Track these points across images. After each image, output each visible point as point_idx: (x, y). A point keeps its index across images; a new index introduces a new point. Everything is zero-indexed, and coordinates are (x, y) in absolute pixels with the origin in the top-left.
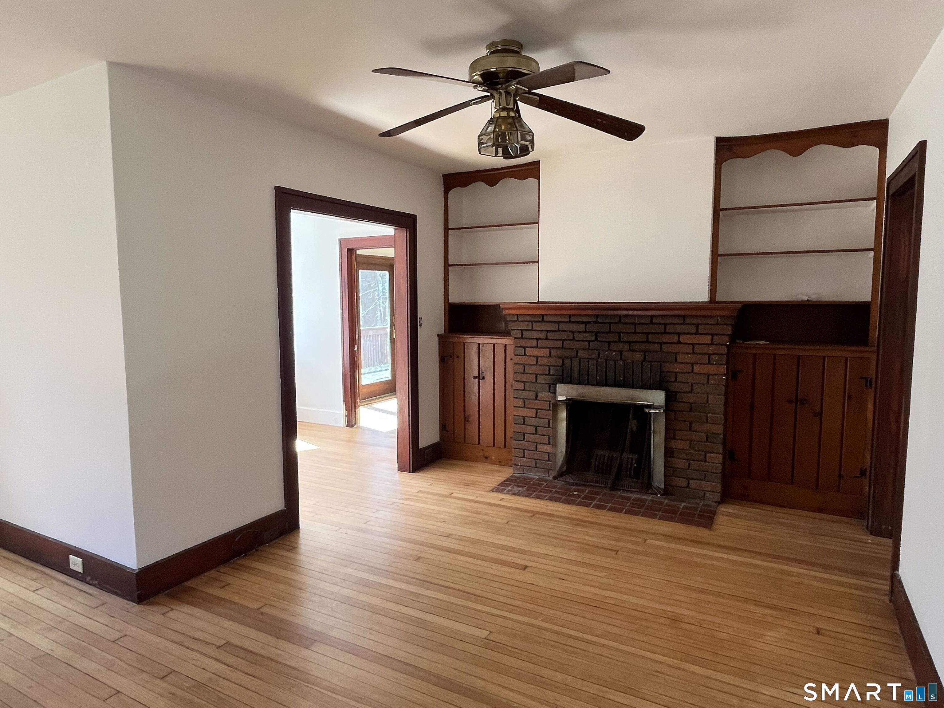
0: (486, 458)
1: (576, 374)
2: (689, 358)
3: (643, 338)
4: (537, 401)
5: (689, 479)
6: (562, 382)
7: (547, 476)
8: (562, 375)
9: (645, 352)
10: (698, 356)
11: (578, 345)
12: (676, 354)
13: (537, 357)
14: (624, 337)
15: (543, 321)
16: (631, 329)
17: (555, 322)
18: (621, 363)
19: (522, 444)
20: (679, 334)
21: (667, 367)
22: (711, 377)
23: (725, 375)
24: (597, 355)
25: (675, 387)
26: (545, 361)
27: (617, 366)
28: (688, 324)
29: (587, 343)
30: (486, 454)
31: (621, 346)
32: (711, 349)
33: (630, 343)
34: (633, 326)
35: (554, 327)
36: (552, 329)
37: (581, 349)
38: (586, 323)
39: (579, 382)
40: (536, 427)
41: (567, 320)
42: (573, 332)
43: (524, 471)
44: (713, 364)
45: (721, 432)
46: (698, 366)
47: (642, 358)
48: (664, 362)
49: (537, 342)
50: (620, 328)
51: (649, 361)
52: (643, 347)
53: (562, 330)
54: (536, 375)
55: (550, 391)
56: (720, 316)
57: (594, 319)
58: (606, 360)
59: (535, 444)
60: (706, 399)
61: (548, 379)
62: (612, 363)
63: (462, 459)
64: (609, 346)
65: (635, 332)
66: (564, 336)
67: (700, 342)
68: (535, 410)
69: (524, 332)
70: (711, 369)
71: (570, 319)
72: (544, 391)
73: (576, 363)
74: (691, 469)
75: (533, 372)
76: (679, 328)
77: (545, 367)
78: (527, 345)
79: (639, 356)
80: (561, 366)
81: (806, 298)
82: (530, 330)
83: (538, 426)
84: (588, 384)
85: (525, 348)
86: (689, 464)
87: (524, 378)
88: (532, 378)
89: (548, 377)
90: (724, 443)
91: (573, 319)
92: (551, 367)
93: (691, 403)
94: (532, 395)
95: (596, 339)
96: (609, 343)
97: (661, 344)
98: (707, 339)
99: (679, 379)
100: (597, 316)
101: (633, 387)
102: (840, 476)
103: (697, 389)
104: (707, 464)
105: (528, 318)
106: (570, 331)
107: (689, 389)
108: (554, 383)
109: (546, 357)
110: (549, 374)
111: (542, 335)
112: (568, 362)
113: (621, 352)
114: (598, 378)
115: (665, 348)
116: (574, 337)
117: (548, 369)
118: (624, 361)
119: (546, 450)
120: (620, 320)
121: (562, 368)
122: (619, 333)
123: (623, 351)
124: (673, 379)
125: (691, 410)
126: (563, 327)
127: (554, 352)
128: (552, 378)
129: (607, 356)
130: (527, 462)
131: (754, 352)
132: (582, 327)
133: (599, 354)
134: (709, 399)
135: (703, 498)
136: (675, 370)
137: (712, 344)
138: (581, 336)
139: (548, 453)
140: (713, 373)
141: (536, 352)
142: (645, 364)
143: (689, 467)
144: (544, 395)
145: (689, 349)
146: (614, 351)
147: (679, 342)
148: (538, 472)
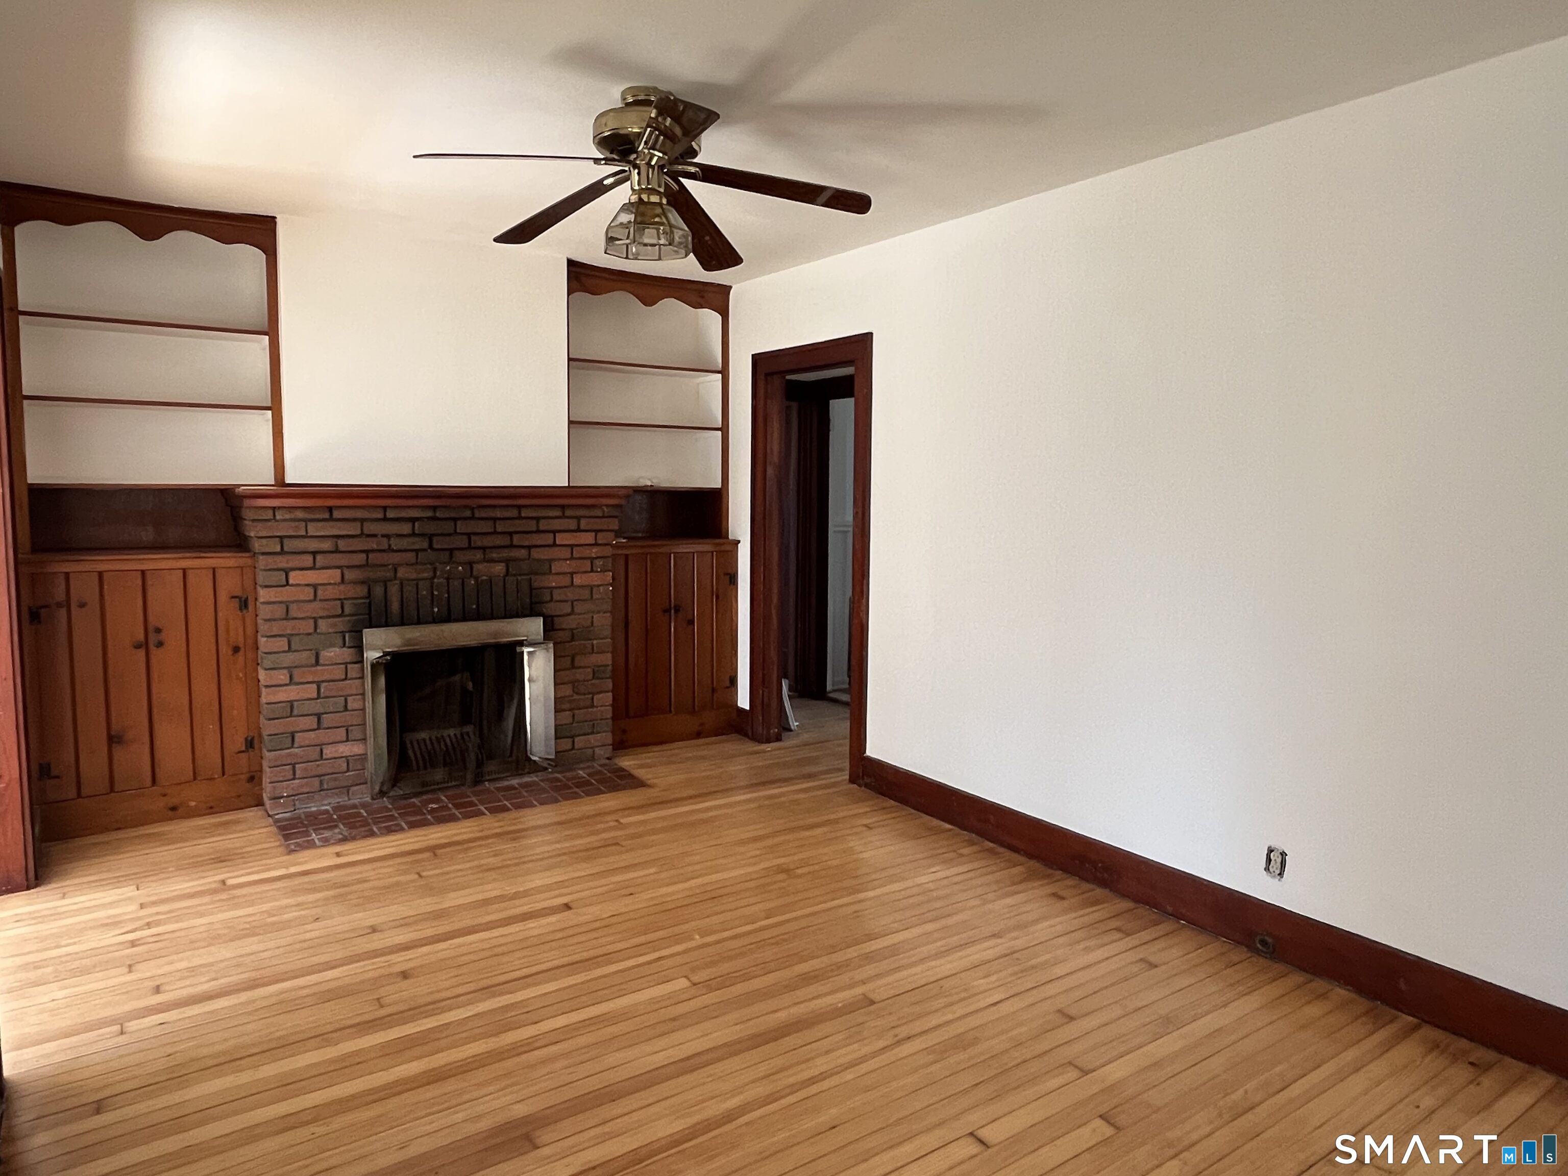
0: (174, 809)
1: (395, 606)
2: (566, 567)
3: (505, 541)
4: (319, 668)
5: (573, 737)
6: (371, 626)
7: (346, 799)
8: (370, 614)
9: (507, 561)
10: (579, 562)
11: (395, 558)
12: (550, 561)
13: (315, 587)
14: (478, 541)
15: (331, 519)
16: (486, 527)
17: (354, 520)
18: (473, 582)
19: (289, 755)
20: (554, 532)
21: (538, 582)
22: (595, 590)
23: (611, 585)
24: (431, 574)
25: (551, 609)
26: (331, 592)
27: (466, 589)
28: (568, 517)
29: (414, 554)
30: (174, 801)
31: (469, 556)
32: (594, 552)
33: (484, 549)
34: (491, 523)
35: (353, 529)
36: (350, 533)
37: (402, 565)
38: (413, 520)
39: (403, 622)
40: (319, 716)
41: (380, 516)
42: (388, 536)
43: (294, 805)
44: (598, 572)
45: (610, 663)
46: (579, 576)
47: (504, 571)
48: (536, 574)
49: (314, 559)
50: (472, 527)
51: (514, 575)
52: (505, 554)
53: (368, 533)
54: (315, 620)
55: (344, 645)
56: (607, 506)
57: (429, 514)
58: (448, 579)
59: (318, 748)
60: (590, 621)
61: (342, 624)
62: (456, 583)
63: (105, 829)
64: (451, 556)
65: (495, 533)
66: (372, 544)
67: (582, 542)
68: (315, 686)
69: (286, 541)
70: (595, 579)
71: (385, 515)
72: (332, 645)
73: (394, 589)
74: (578, 722)
75: (308, 614)
76: (557, 524)
77: (332, 603)
78: (290, 565)
79: (499, 568)
80: (366, 598)
81: (649, 483)
82: (302, 537)
83: (323, 714)
84: (419, 622)
85: (287, 572)
86: (574, 715)
87: (289, 627)
88: (308, 626)
89: (340, 619)
90: (614, 677)
91: (391, 514)
92: (345, 602)
93: (572, 630)
94: (305, 657)
95: (431, 546)
96: (451, 551)
97: (529, 547)
98: (589, 538)
99: (556, 597)
100: (435, 508)
101: (492, 617)
102: (713, 690)
103: (578, 608)
104: (595, 709)
105: (300, 514)
106: (383, 536)
107: (569, 610)
108: (357, 629)
109: (335, 584)
110: (342, 615)
111: (327, 545)
112: (378, 590)
113: (471, 564)
114: (436, 610)
115: (536, 554)
116: (390, 546)
117: (340, 606)
118: (476, 578)
119: (342, 753)
120: (473, 514)
121: (367, 601)
122: (469, 535)
123: (474, 562)
124: (548, 598)
125: (573, 639)
126: (370, 528)
127: (350, 575)
128: (349, 621)
129: (449, 572)
130: (302, 786)
131: (625, 552)
132: (406, 528)
133: (435, 570)
134: (594, 619)
135: (593, 758)
136: (550, 585)
137: (596, 544)
138: (404, 543)
139: (346, 757)
140: (596, 583)
141: (313, 577)
142: (510, 579)
143: (573, 720)
144: (335, 653)
145: (566, 553)
146: (460, 564)
147: (554, 545)
148: (327, 796)
